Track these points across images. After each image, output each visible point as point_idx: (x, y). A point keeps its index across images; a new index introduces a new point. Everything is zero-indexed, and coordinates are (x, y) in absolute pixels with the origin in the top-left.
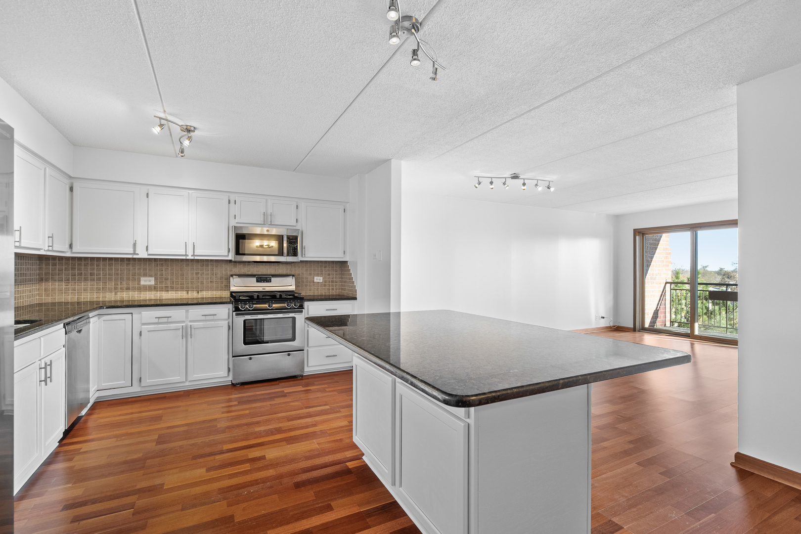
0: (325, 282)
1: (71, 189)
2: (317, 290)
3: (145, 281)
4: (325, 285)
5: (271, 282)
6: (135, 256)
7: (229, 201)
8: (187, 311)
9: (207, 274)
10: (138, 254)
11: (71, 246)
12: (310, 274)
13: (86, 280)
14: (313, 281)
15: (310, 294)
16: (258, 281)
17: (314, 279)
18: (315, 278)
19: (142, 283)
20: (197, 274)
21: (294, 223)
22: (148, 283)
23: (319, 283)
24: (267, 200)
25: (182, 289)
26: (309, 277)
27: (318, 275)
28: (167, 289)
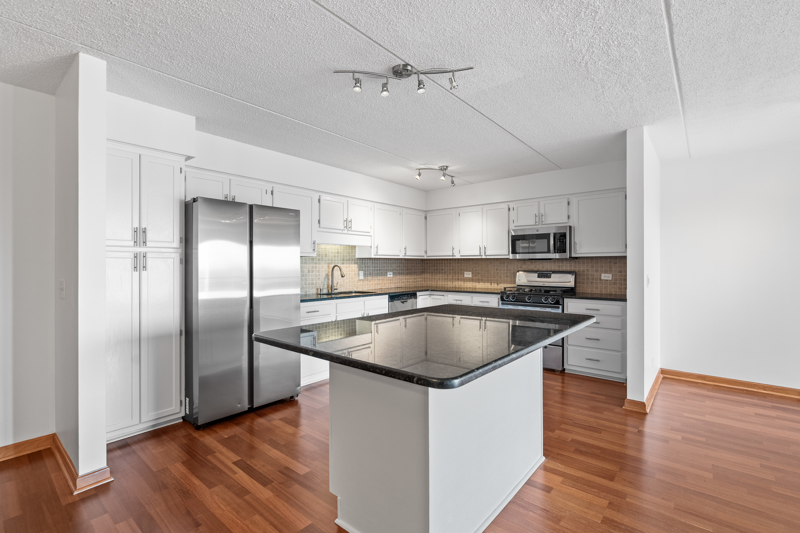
0: (616, 280)
1: (426, 218)
2: (605, 289)
3: (467, 274)
4: (615, 284)
5: (550, 278)
6: (454, 258)
7: (509, 209)
8: (472, 297)
9: (504, 270)
10: (455, 256)
11: (426, 252)
12: (597, 271)
13: (440, 273)
14: (600, 278)
15: (597, 292)
16: (539, 277)
17: (601, 276)
18: (603, 275)
19: (465, 276)
20: (497, 269)
21: (566, 220)
22: (468, 276)
23: (607, 280)
24: (539, 202)
25: (488, 281)
26: (595, 274)
27: (606, 272)
28: (478, 281)
